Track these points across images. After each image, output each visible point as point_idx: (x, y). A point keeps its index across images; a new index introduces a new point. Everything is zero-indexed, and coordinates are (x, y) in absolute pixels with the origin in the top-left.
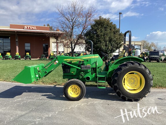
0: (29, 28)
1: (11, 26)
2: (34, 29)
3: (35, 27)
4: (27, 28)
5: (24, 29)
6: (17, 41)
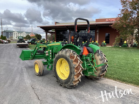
3: (115, 19)
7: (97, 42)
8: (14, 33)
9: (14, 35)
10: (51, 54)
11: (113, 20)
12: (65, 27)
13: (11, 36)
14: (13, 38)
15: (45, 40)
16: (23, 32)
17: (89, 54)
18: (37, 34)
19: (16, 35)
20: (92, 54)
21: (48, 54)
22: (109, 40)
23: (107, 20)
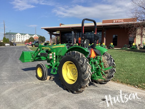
0: (118, 21)
1: (104, 22)
2: (121, 22)
3: (123, 20)
4: (116, 21)
5: (113, 23)
6: (105, 34)
7: (104, 44)
8: (17, 35)
9: (17, 37)
10: (55, 56)
11: (121, 21)
12: (70, 28)
13: (14, 38)
14: (16, 40)
15: (49, 43)
16: (26, 34)
17: (97, 57)
18: (41, 36)
19: (19, 37)
20: (99, 56)
21: (52, 57)
22: (116, 42)
23: (114, 21)
